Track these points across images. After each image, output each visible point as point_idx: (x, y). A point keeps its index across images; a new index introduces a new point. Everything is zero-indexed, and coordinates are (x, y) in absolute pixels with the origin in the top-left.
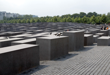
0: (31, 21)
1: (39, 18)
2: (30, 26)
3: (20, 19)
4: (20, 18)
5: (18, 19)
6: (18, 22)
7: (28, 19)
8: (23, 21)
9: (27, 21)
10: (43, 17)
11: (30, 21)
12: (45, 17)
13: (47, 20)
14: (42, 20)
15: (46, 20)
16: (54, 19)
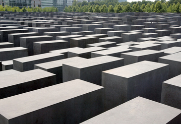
0: (116, 9)
1: (130, 3)
2: (114, 22)
3: (97, 6)
4: (98, 4)
5: (96, 4)
6: (94, 10)
7: (110, 6)
8: (102, 8)
9: (109, 9)
10: (135, 3)
11: (114, 9)
12: (139, 2)
13: (144, 7)
14: (135, 7)
15: (141, 8)
16: (155, 7)
